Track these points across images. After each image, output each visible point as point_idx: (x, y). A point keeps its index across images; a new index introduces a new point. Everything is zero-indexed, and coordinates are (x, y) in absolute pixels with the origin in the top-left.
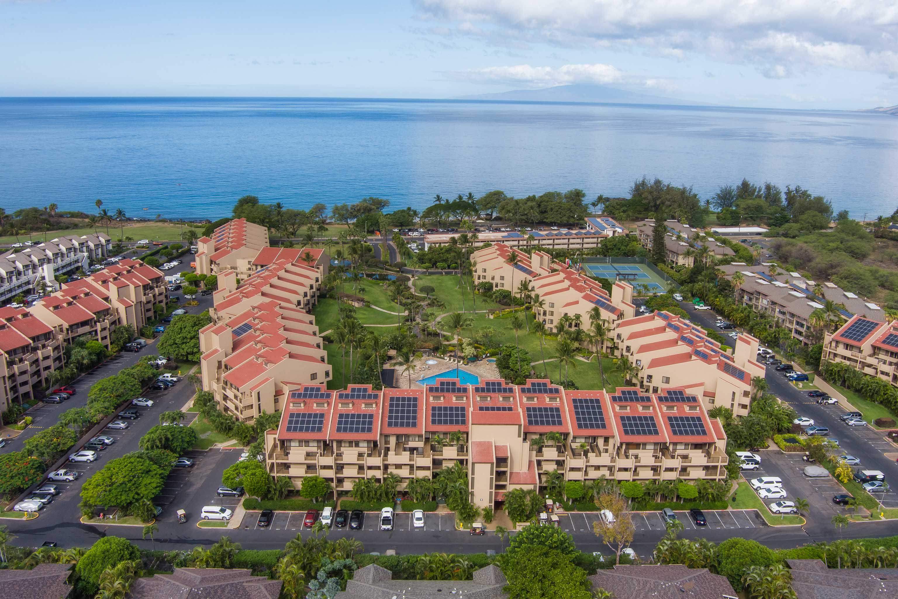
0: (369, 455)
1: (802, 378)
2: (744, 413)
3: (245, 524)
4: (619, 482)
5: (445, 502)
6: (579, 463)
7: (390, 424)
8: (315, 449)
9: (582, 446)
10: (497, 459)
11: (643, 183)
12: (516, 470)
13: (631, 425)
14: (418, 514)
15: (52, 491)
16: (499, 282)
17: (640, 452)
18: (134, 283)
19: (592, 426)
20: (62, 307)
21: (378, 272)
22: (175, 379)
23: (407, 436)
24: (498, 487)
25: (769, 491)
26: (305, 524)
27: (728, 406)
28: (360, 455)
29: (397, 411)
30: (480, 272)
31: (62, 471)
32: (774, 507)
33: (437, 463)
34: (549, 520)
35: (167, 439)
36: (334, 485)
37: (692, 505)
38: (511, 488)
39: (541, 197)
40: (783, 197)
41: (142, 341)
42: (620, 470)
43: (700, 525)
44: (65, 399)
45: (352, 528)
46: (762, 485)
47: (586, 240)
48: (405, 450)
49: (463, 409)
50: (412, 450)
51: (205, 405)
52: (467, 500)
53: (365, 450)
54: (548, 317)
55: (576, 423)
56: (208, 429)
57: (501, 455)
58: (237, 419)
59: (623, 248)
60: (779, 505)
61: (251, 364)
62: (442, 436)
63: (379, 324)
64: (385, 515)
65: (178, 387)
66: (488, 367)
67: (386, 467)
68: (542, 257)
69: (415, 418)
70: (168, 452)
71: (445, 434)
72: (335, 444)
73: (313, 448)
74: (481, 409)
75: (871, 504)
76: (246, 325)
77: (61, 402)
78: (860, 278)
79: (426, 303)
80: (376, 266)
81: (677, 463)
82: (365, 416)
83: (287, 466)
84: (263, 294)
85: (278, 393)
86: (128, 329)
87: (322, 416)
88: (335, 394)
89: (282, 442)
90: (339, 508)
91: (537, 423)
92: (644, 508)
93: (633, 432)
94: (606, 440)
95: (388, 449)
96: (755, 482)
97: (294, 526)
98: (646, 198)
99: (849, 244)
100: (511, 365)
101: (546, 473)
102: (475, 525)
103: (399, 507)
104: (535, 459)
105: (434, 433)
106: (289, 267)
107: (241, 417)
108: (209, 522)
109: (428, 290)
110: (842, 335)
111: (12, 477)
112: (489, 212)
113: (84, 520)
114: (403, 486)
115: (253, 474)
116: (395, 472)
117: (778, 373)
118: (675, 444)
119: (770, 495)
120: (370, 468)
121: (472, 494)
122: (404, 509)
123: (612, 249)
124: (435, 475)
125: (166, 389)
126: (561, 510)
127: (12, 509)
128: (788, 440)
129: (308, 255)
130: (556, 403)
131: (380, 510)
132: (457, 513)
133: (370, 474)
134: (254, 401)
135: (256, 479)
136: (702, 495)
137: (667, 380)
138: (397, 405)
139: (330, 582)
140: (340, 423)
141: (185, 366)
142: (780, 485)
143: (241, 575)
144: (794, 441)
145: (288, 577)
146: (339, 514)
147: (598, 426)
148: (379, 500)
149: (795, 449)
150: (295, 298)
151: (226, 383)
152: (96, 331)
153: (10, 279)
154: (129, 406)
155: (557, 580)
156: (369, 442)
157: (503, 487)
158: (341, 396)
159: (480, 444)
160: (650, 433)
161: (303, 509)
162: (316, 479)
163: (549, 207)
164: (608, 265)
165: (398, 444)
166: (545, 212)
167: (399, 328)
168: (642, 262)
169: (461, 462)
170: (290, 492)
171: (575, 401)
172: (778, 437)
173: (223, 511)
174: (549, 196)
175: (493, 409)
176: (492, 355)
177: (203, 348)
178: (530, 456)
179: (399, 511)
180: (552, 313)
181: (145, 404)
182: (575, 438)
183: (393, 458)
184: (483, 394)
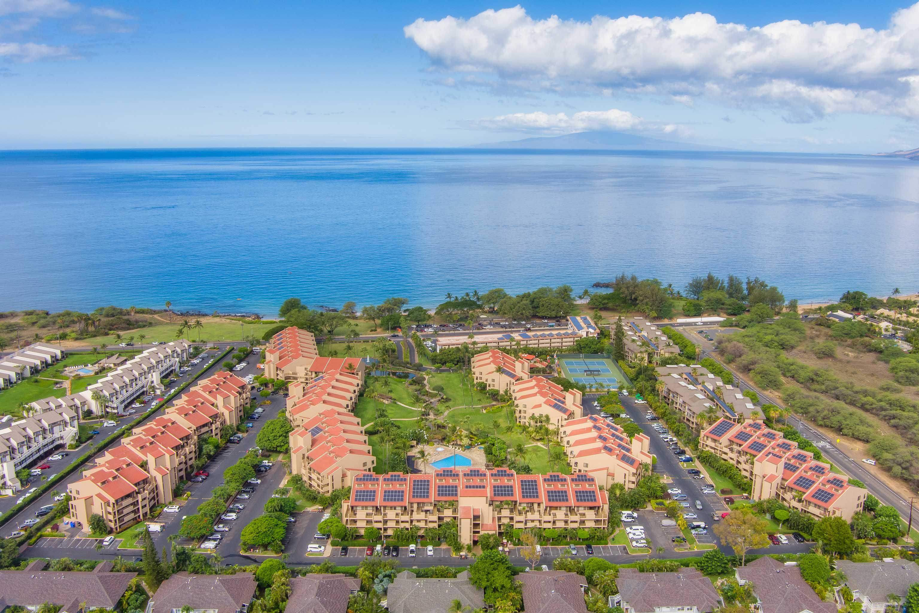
0: (402, 515)
1: (689, 460)
2: (633, 486)
3: (333, 554)
4: (544, 529)
5: (446, 541)
6: (522, 518)
7: (414, 496)
8: (371, 511)
9: (524, 509)
10: (474, 516)
11: (623, 278)
12: (485, 522)
13: (553, 496)
14: (430, 548)
15: (219, 537)
16: (491, 383)
17: (557, 512)
18: (233, 394)
19: (530, 497)
20: (189, 414)
21: (400, 370)
22: (271, 464)
23: (424, 503)
24: (475, 532)
25: (634, 534)
26: (367, 554)
27: (622, 483)
28: (397, 514)
29: (418, 489)
30: (477, 375)
31: (221, 526)
32: (634, 543)
33: (440, 519)
34: (503, 550)
35: (281, 506)
36: (382, 532)
37: (587, 542)
38: (482, 533)
39: (535, 293)
40: (744, 286)
41: (240, 435)
42: (572, 522)
43: (589, 553)
44: (204, 479)
45: (393, 556)
46: (631, 531)
47: (564, 340)
48: (422, 511)
49: (456, 487)
50: (426, 511)
51: (297, 483)
52: (457, 540)
53: (400, 512)
54: (522, 414)
55: (521, 495)
56: (300, 499)
57: (476, 514)
58: (319, 493)
59: (593, 346)
60: (637, 542)
61: (326, 457)
62: (443, 503)
63: (404, 418)
64: (411, 548)
65: (273, 470)
66: (478, 452)
67: (412, 521)
68: (523, 363)
69: (428, 492)
70: (283, 514)
71: (445, 502)
72: (382, 508)
73: (370, 511)
74: (467, 487)
75: (692, 541)
76: (317, 428)
77: (202, 482)
78: (769, 374)
79: (437, 399)
80: (400, 366)
81: (577, 518)
82: (399, 492)
83: (355, 521)
84: (325, 402)
85: (344, 476)
86: (231, 427)
87: (374, 492)
88: (381, 477)
89: (352, 507)
90: (385, 545)
91: (498, 495)
92: (559, 544)
93: (553, 500)
94: (539, 504)
95: (412, 511)
96: (628, 529)
97: (360, 555)
98: (623, 293)
99: (782, 337)
100: (493, 452)
101: (504, 524)
102: (461, 553)
103: (419, 544)
104: (496, 516)
105: (439, 501)
106: (338, 376)
107: (321, 491)
108: (312, 553)
109: (440, 389)
110: (710, 432)
111: (200, 529)
112: (492, 305)
113: (242, 553)
114: (421, 532)
115: (337, 526)
116: (417, 524)
117: (674, 456)
118: (578, 507)
119: (635, 537)
120: (402, 522)
121: (460, 536)
122: (422, 546)
123: (585, 347)
124: (439, 526)
125: (266, 471)
126: (512, 546)
127: (200, 547)
128: (657, 504)
129: (350, 366)
130: (511, 483)
131: (408, 546)
132: (452, 547)
133: (402, 525)
134: (330, 481)
135: (339, 529)
136: (591, 538)
137: (587, 465)
138: (418, 485)
139: (385, 579)
140: (385, 496)
141: (274, 455)
142: (643, 531)
143: (340, 576)
144: (662, 504)
145: (364, 577)
146: (385, 548)
147: (534, 497)
148: (408, 540)
149: (661, 509)
150: (344, 403)
151: (310, 469)
152: (212, 430)
153: (131, 386)
154: (247, 484)
155: (495, 575)
156: (402, 507)
157: (478, 532)
158: (385, 480)
159: (464, 508)
160: (563, 500)
161: (364, 545)
162: (372, 528)
163: (541, 303)
164: (581, 360)
165: (418, 508)
166: (538, 307)
167: (418, 422)
168: (608, 357)
169: (455, 518)
170: (357, 536)
171: (522, 481)
172: (653, 501)
173: (320, 547)
174: (543, 292)
175: (474, 487)
176: (482, 443)
177: (291, 445)
178: (493, 514)
179: (419, 547)
180: (525, 412)
181: (256, 482)
182: (520, 503)
183: (415, 516)
184: (468, 478)
